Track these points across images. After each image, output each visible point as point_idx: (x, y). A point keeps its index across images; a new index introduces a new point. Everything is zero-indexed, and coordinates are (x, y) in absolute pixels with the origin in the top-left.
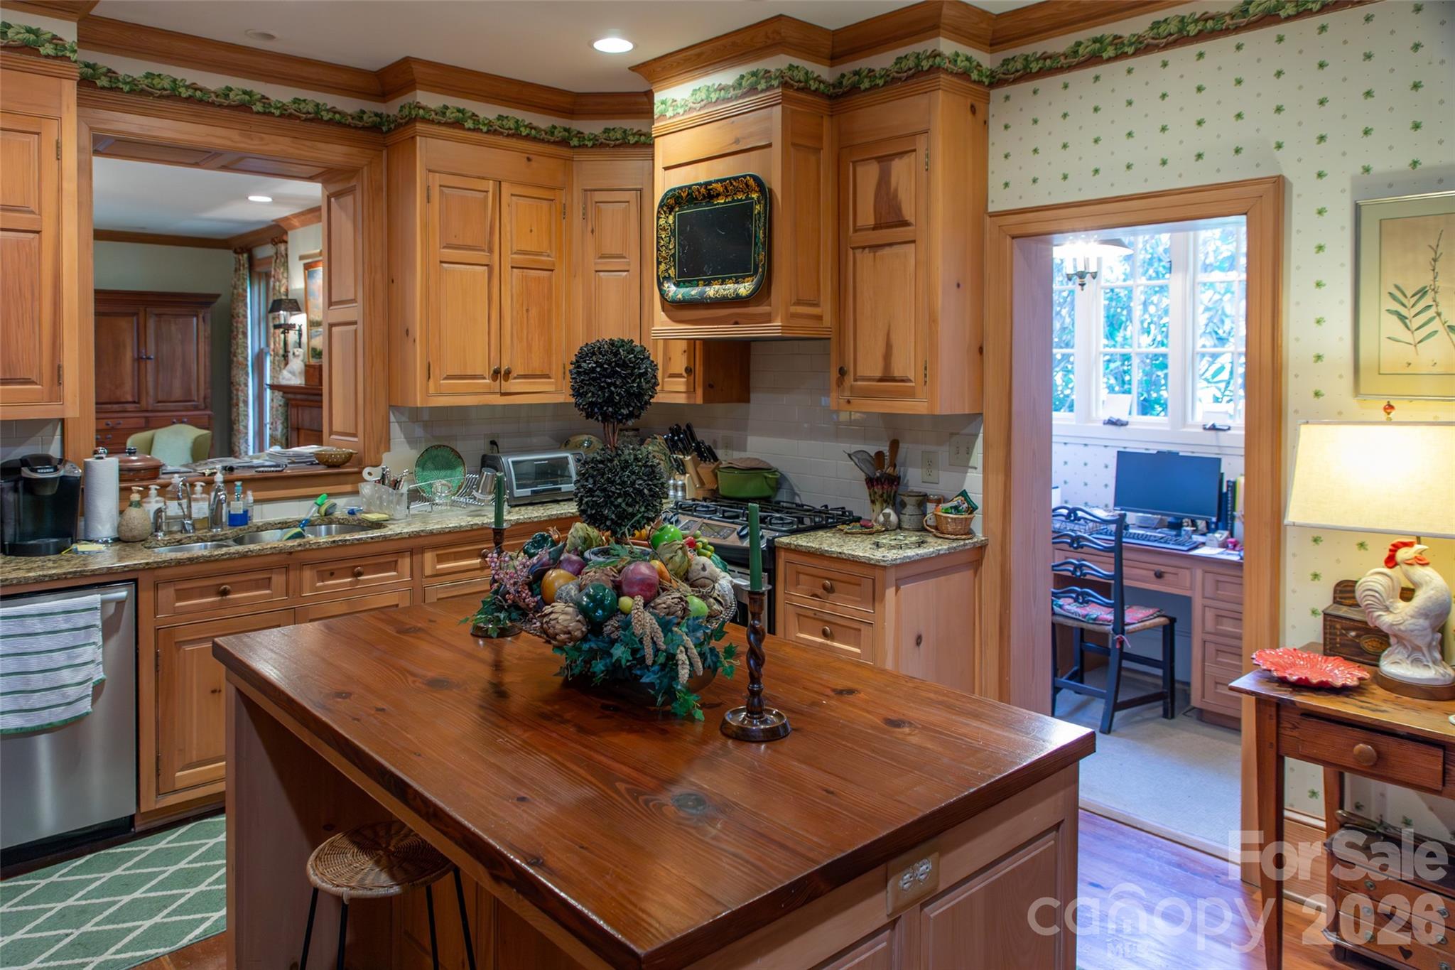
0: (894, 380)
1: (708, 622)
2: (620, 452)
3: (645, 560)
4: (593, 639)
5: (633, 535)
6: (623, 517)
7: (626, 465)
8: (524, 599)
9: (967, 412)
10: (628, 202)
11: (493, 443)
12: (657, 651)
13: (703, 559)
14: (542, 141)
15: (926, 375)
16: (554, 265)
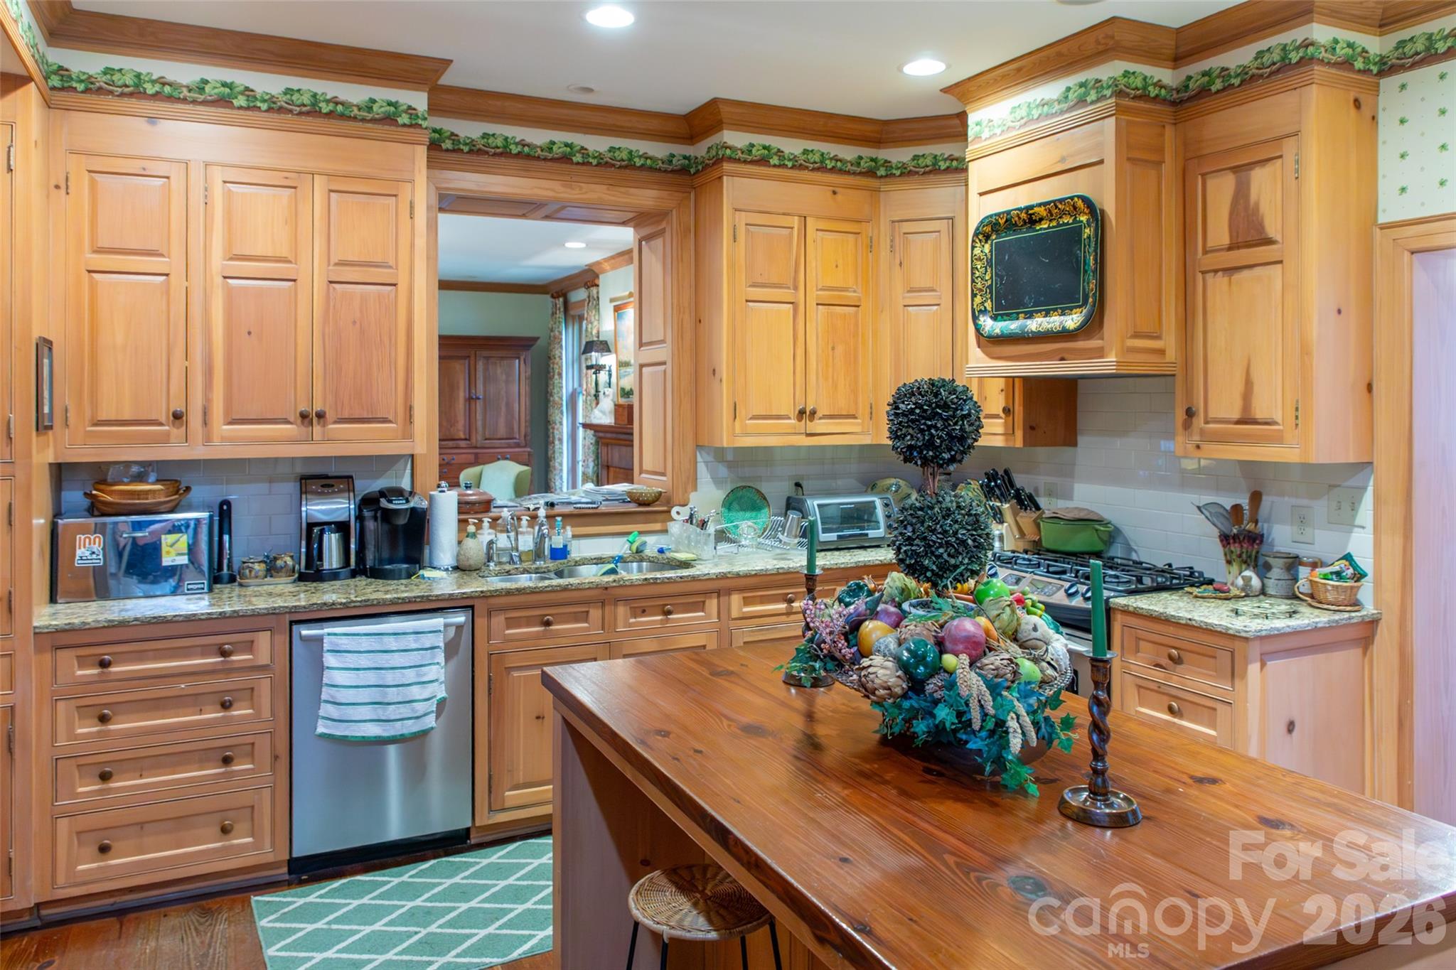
0: (1255, 422)
1: (1040, 687)
2: (940, 499)
3: (970, 616)
4: (915, 697)
5: (955, 588)
6: (945, 568)
7: (948, 513)
8: (840, 650)
9: (1352, 460)
10: (939, 232)
11: (798, 485)
12: (985, 715)
13: (1034, 619)
14: (848, 173)
15: (1297, 417)
16: (860, 299)
